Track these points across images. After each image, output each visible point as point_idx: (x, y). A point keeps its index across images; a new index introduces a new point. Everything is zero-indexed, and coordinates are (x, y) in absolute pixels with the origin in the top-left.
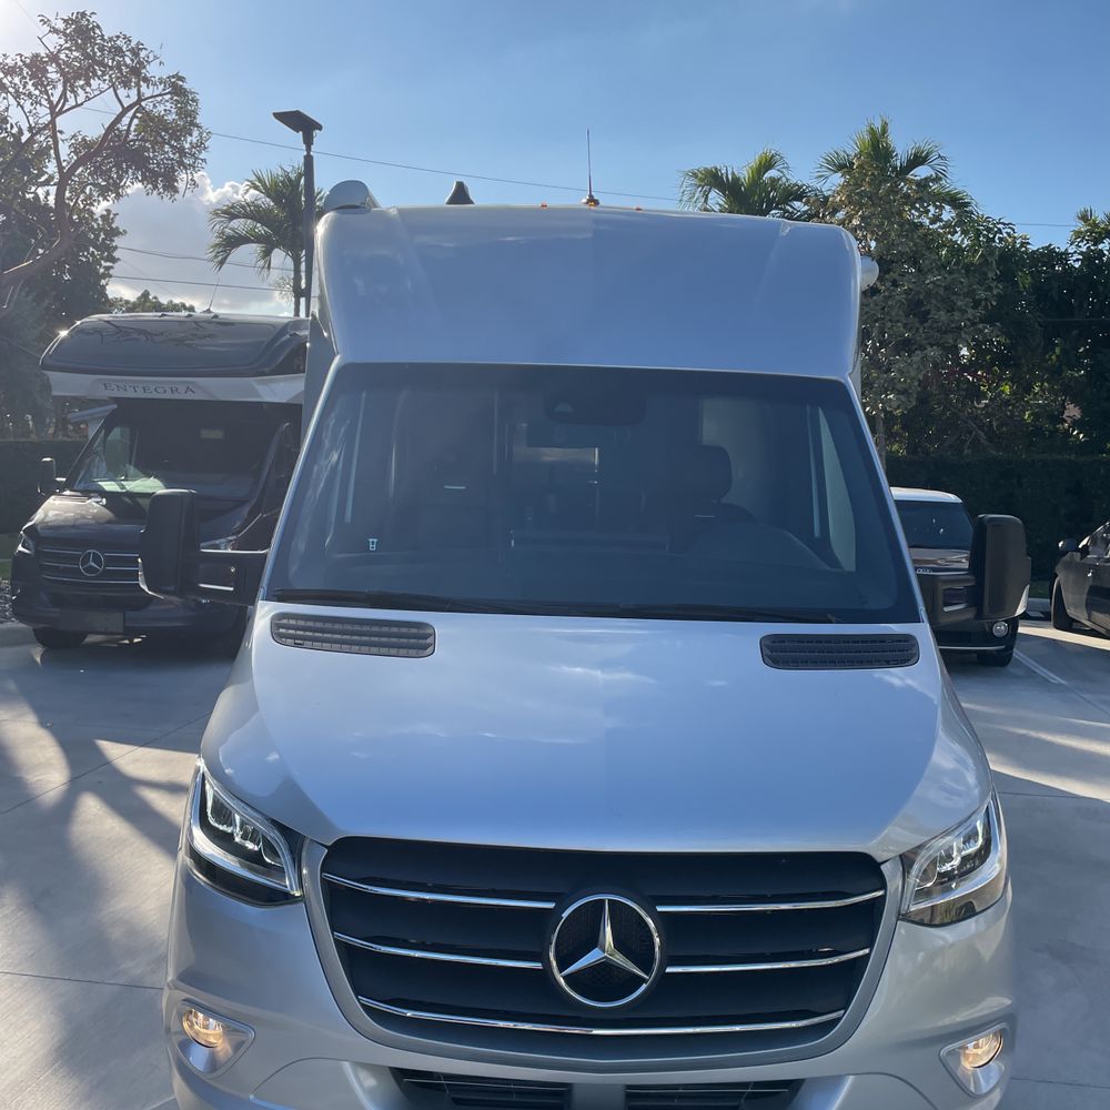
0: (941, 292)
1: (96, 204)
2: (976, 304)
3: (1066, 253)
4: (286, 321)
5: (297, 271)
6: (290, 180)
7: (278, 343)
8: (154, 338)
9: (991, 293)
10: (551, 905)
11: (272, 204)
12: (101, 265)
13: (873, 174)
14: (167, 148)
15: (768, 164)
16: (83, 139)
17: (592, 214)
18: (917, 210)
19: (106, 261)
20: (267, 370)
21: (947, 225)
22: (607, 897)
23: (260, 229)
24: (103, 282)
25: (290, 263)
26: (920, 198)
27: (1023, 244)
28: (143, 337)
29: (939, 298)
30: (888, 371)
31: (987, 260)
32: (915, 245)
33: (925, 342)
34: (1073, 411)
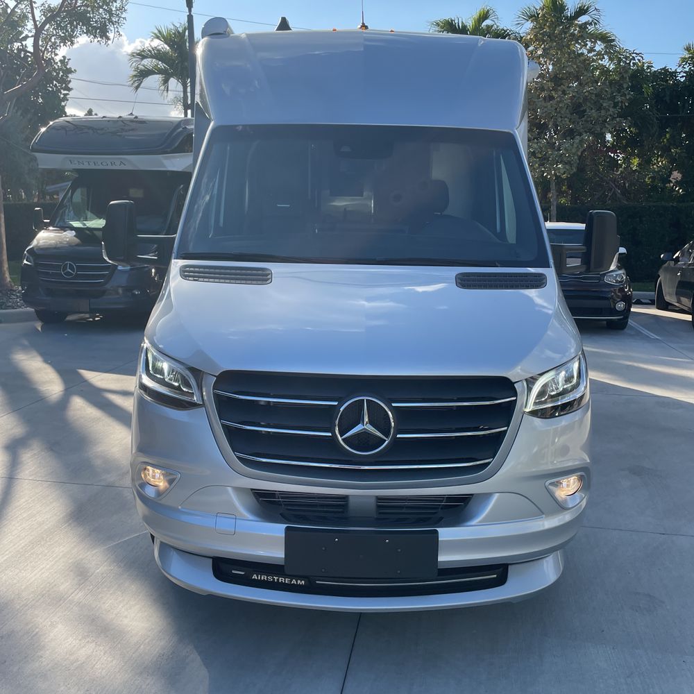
0: (593, 97)
1: (58, 48)
2: (615, 105)
3: (676, 72)
4: (180, 119)
5: (185, 92)
6: (179, 32)
7: (175, 133)
8: (99, 131)
9: (625, 98)
10: (336, 403)
11: (168, 48)
12: (61, 93)
13: (552, 21)
14: (101, 10)
15: (485, 16)
16: (49, 6)
17: (365, 35)
18: (580, 44)
19: (64, 90)
20: (169, 150)
21: (599, 53)
22: (365, 398)
23: (161, 65)
24: (63, 104)
25: (180, 87)
26: (582, 36)
27: (648, 67)
28: (91, 131)
29: (592, 102)
30: (559, 150)
31: (623, 76)
32: (577, 67)
33: (582, 130)
34: (676, 175)
